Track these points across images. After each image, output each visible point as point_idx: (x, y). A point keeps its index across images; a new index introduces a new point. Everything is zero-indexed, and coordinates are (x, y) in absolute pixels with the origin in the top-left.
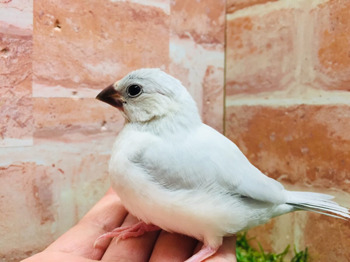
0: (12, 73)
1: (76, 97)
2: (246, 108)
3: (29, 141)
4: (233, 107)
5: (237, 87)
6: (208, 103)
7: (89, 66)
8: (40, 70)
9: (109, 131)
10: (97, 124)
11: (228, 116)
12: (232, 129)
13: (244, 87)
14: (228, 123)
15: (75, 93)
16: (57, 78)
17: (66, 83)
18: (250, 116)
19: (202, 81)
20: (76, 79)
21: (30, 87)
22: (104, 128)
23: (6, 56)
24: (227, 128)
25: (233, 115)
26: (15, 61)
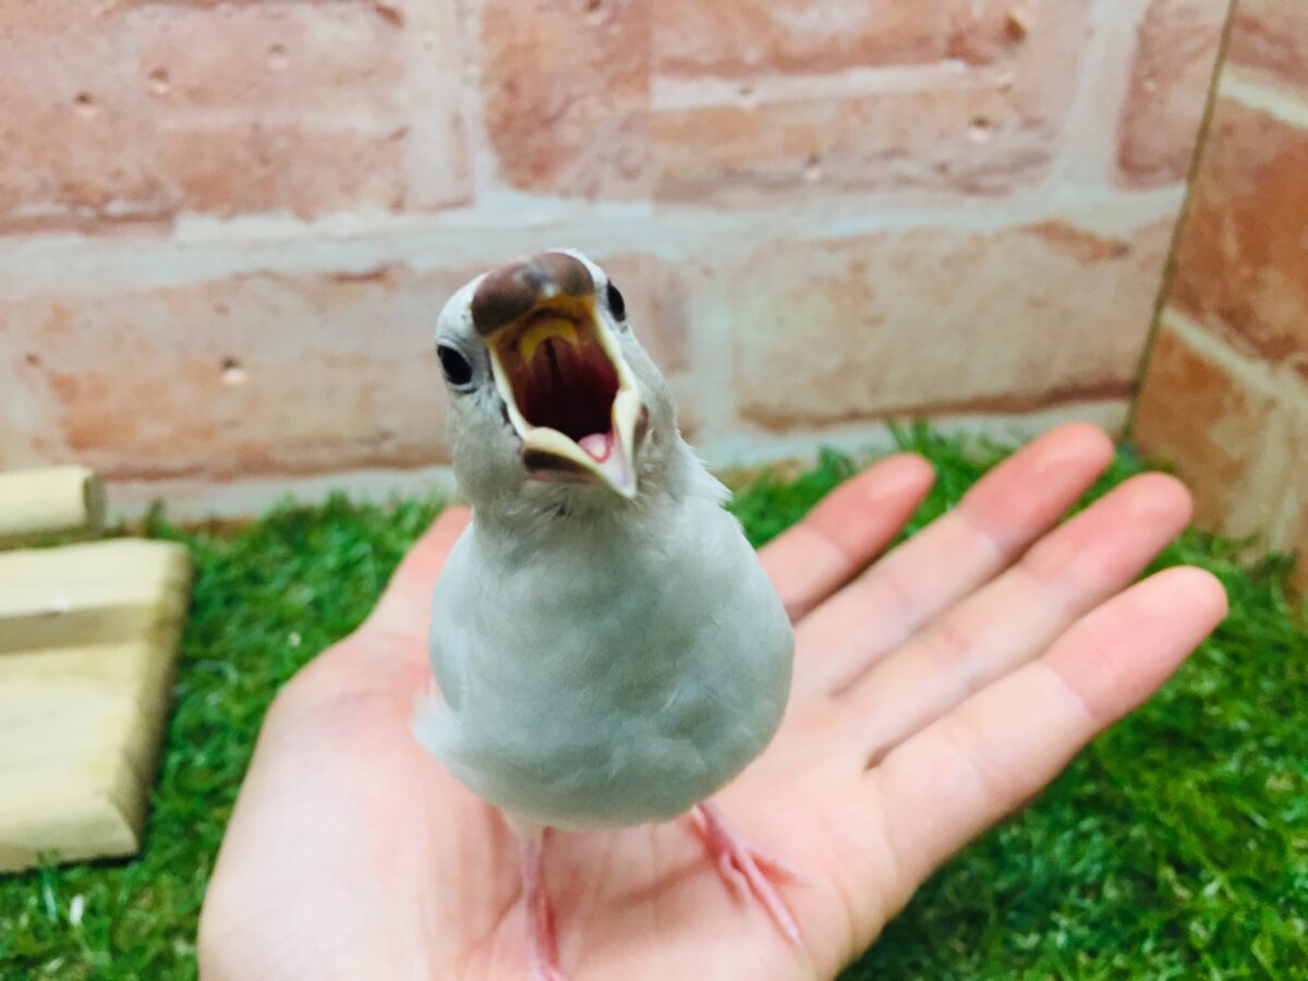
0: (611, 59)
1: (748, 103)
2: (1266, 123)
3: (643, 209)
4: (1234, 105)
5: (1258, 43)
6: (1150, 86)
7: (786, 17)
8: (669, 42)
9: (825, 181)
10: (794, 165)
11: (1215, 127)
12: (1217, 172)
13: (1278, 53)
14: (1209, 149)
15: (746, 92)
16: (706, 59)
17: (729, 68)
18: (1268, 150)
19: (1138, 16)
20: (752, 55)
21: (644, 88)
22: (813, 174)
23: (596, 18)
24: (1205, 163)
25: (1228, 130)
26: (616, 30)
